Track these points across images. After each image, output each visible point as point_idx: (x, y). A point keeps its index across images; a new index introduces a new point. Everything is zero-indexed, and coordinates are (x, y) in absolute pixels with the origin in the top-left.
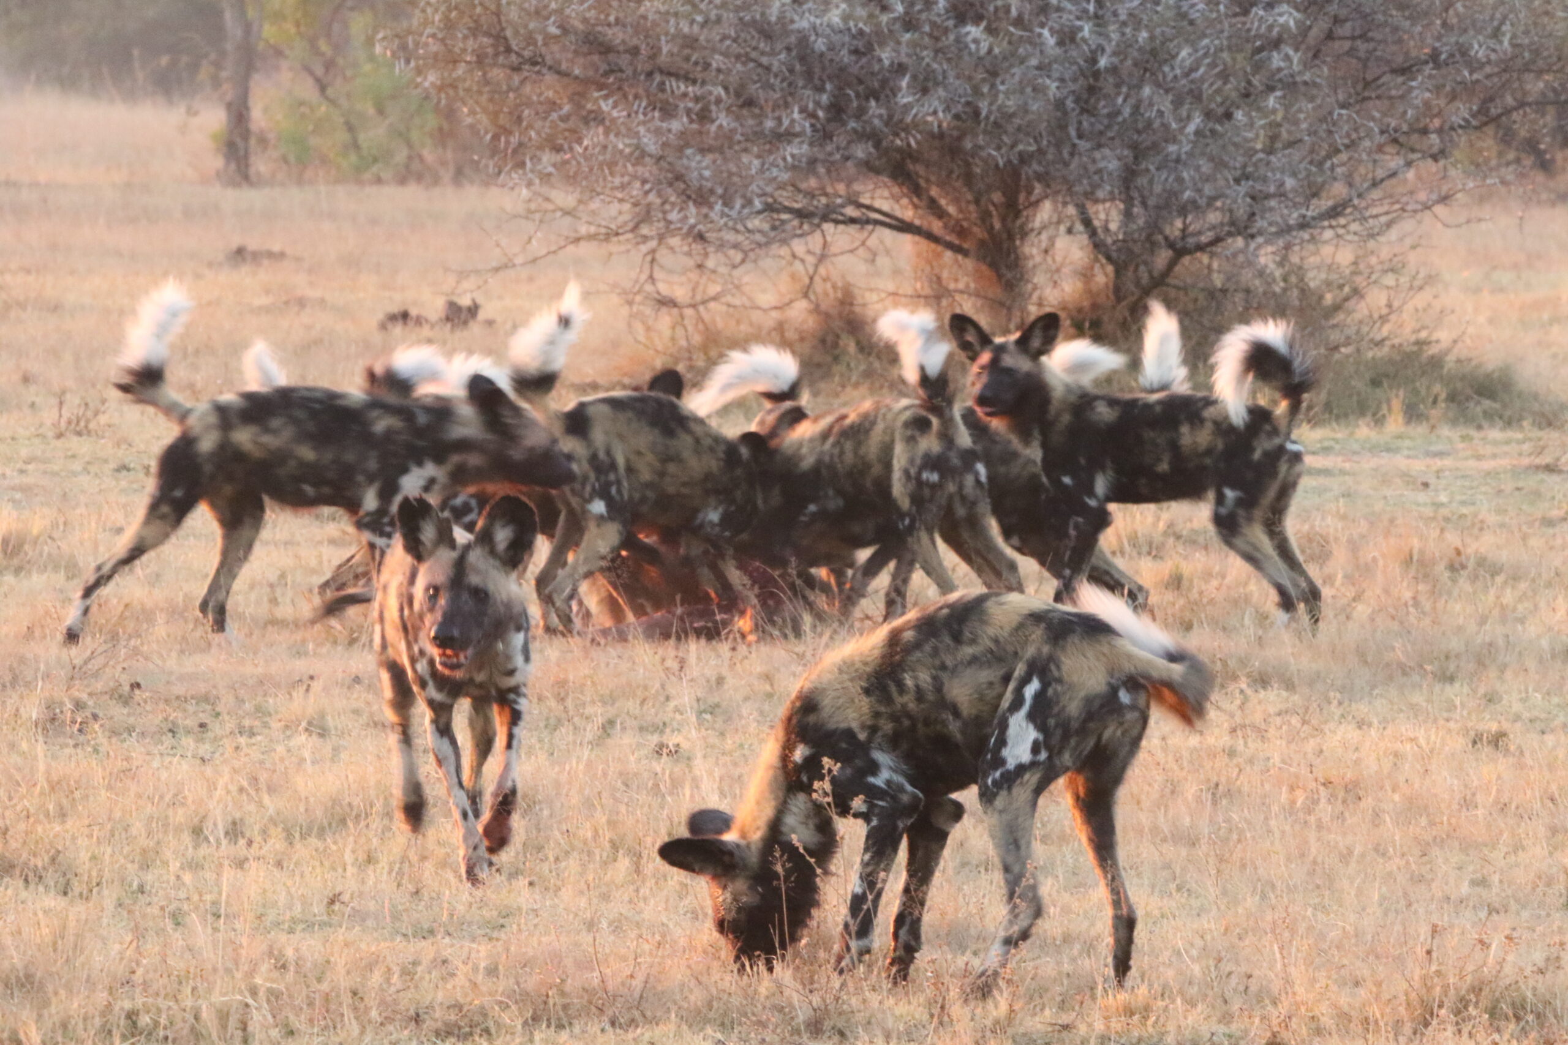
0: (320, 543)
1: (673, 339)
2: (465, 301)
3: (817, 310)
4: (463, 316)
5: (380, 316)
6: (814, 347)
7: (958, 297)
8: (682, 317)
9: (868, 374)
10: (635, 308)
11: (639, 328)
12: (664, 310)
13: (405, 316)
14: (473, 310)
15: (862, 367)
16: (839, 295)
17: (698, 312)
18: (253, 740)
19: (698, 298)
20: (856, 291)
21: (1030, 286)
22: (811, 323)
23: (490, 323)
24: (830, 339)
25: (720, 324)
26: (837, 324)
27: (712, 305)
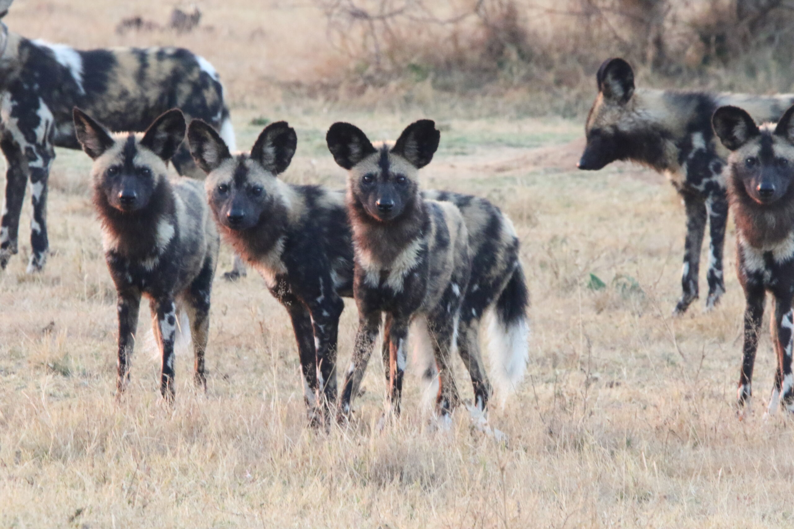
0: (66, 212)
1: (364, 46)
2: (189, 10)
3: (485, 23)
4: (188, 22)
5: (117, 20)
6: (483, 55)
7: (605, 14)
8: (372, 27)
9: (528, 78)
10: (333, 19)
11: (336, 35)
12: (357, 21)
13: (138, 22)
14: (196, 18)
15: (523, 72)
16: (505, 10)
17: (385, 23)
18: (8, 378)
19: (387, 10)
20: (519, 9)
21: (665, 6)
22: (481, 34)
23: (210, 29)
24: (496, 48)
25: (404, 34)
26: (502, 36)
27: (399, 18)
